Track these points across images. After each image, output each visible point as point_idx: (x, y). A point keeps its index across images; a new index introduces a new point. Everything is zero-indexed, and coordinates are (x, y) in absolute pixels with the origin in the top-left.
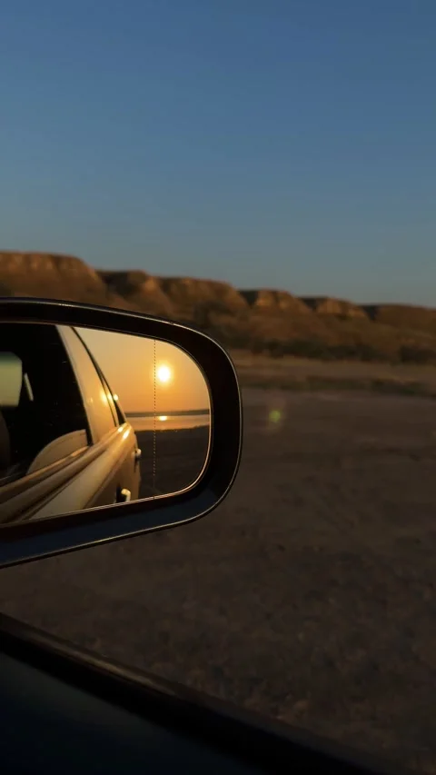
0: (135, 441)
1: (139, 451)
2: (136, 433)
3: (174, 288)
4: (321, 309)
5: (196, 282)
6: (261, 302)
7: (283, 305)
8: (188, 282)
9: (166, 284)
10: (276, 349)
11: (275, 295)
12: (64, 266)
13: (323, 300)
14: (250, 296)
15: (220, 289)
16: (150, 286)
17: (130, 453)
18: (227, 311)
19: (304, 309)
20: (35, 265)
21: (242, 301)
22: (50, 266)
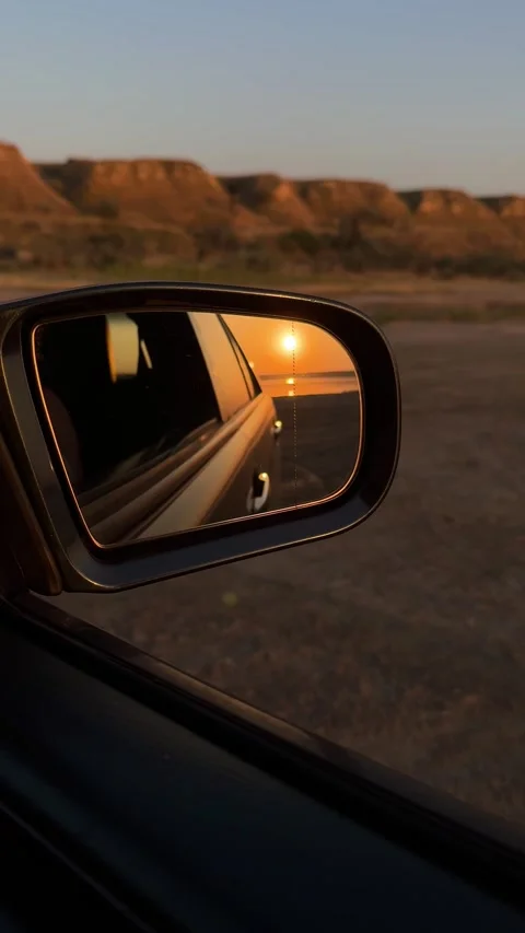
0: (273, 412)
1: (279, 424)
2: (274, 399)
3: (314, 195)
4: (506, 212)
5: (342, 185)
6: (427, 206)
7: (457, 209)
8: (332, 185)
9: (305, 189)
10: (447, 267)
11: (447, 196)
12: (178, 174)
13: (509, 200)
14: (413, 199)
15: (373, 191)
16: (284, 193)
17: (268, 430)
18: (383, 221)
19: (484, 212)
20: (143, 175)
21: (402, 206)
22: (160, 175)
